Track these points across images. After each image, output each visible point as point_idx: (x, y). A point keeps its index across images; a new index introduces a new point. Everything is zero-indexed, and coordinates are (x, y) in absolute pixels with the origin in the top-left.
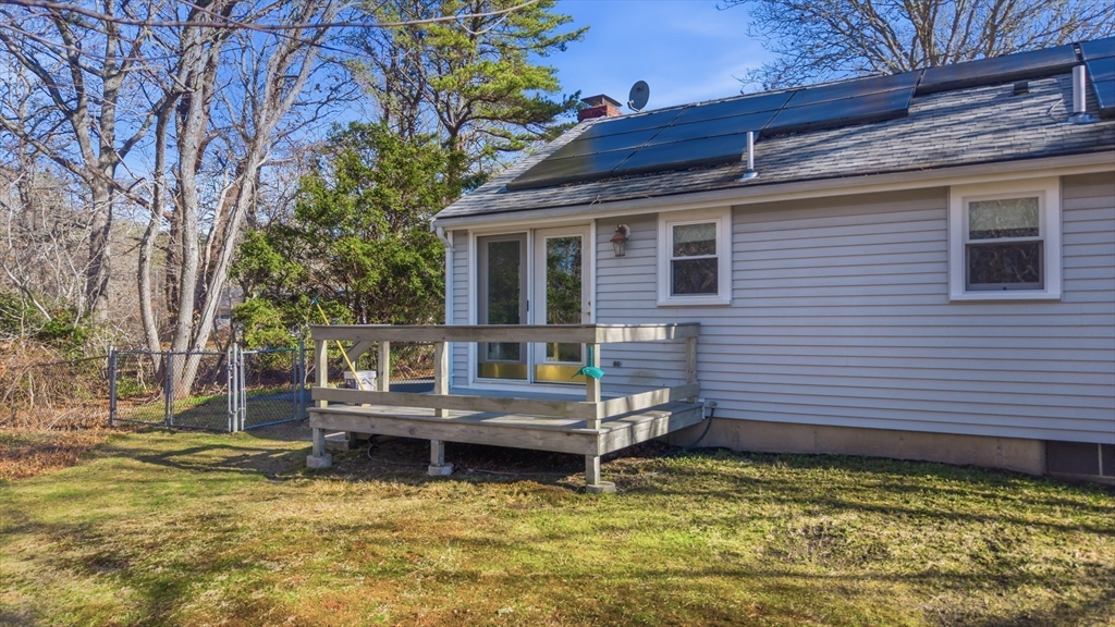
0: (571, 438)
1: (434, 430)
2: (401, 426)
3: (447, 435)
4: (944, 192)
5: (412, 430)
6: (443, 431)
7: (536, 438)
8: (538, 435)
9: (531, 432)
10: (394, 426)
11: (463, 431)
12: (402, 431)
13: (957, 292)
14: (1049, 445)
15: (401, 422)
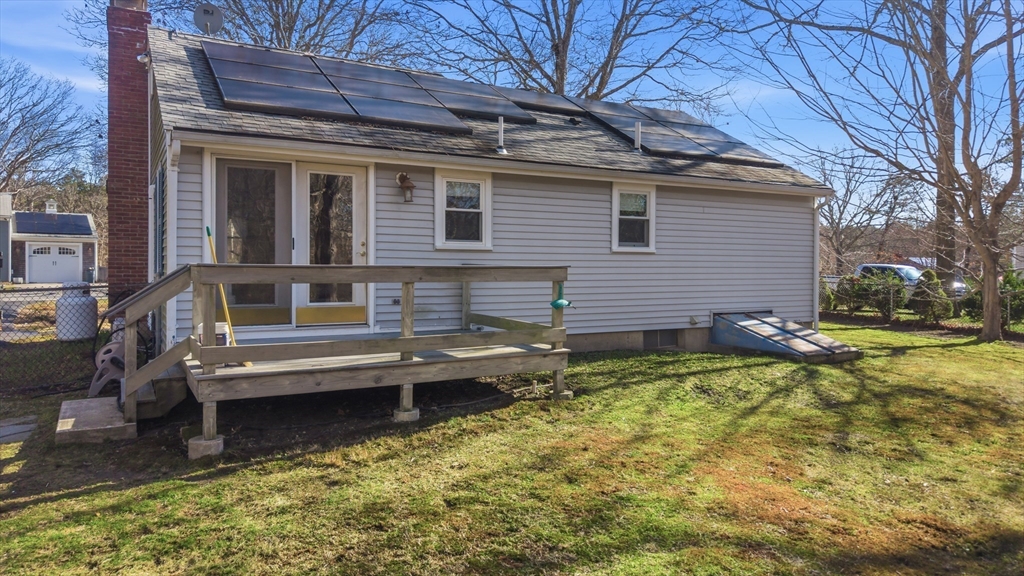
0: (547, 359)
1: (407, 374)
2: (362, 377)
3: (423, 376)
4: (610, 185)
5: (378, 379)
6: (419, 374)
7: (517, 364)
8: (519, 360)
9: (513, 360)
10: (351, 378)
11: (443, 369)
12: (366, 382)
13: (616, 247)
14: (646, 333)
15: (361, 372)
